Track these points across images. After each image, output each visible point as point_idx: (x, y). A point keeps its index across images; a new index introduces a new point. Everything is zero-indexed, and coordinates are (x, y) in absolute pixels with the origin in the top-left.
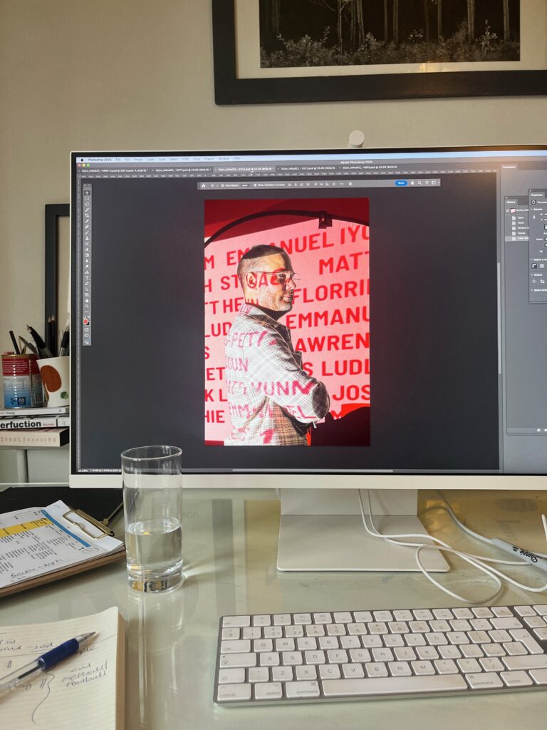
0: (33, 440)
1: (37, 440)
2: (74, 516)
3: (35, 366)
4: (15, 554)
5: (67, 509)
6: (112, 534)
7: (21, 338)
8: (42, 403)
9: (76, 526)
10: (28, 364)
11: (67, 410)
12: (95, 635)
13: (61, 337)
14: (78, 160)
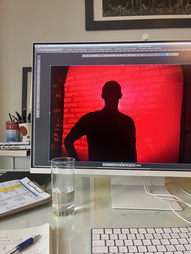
0: (17, 154)
1: (18, 154)
2: (31, 183)
3: (18, 126)
4: (9, 199)
5: (29, 181)
6: (46, 192)
7: (13, 116)
8: (20, 140)
9: (32, 188)
10: (15, 125)
11: (30, 143)
12: (40, 236)
13: (27, 116)
14: (36, 46)
